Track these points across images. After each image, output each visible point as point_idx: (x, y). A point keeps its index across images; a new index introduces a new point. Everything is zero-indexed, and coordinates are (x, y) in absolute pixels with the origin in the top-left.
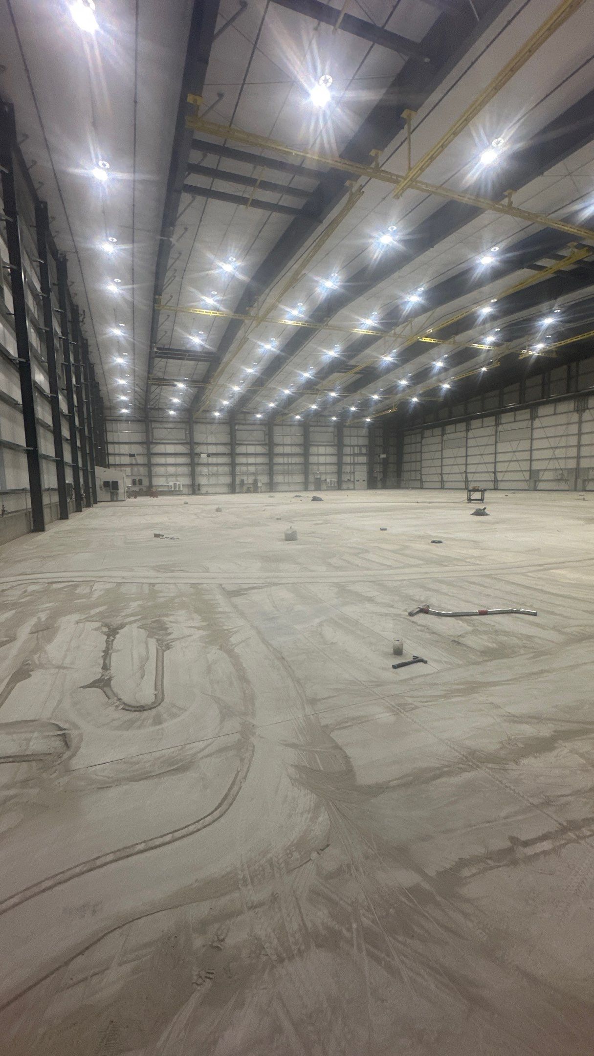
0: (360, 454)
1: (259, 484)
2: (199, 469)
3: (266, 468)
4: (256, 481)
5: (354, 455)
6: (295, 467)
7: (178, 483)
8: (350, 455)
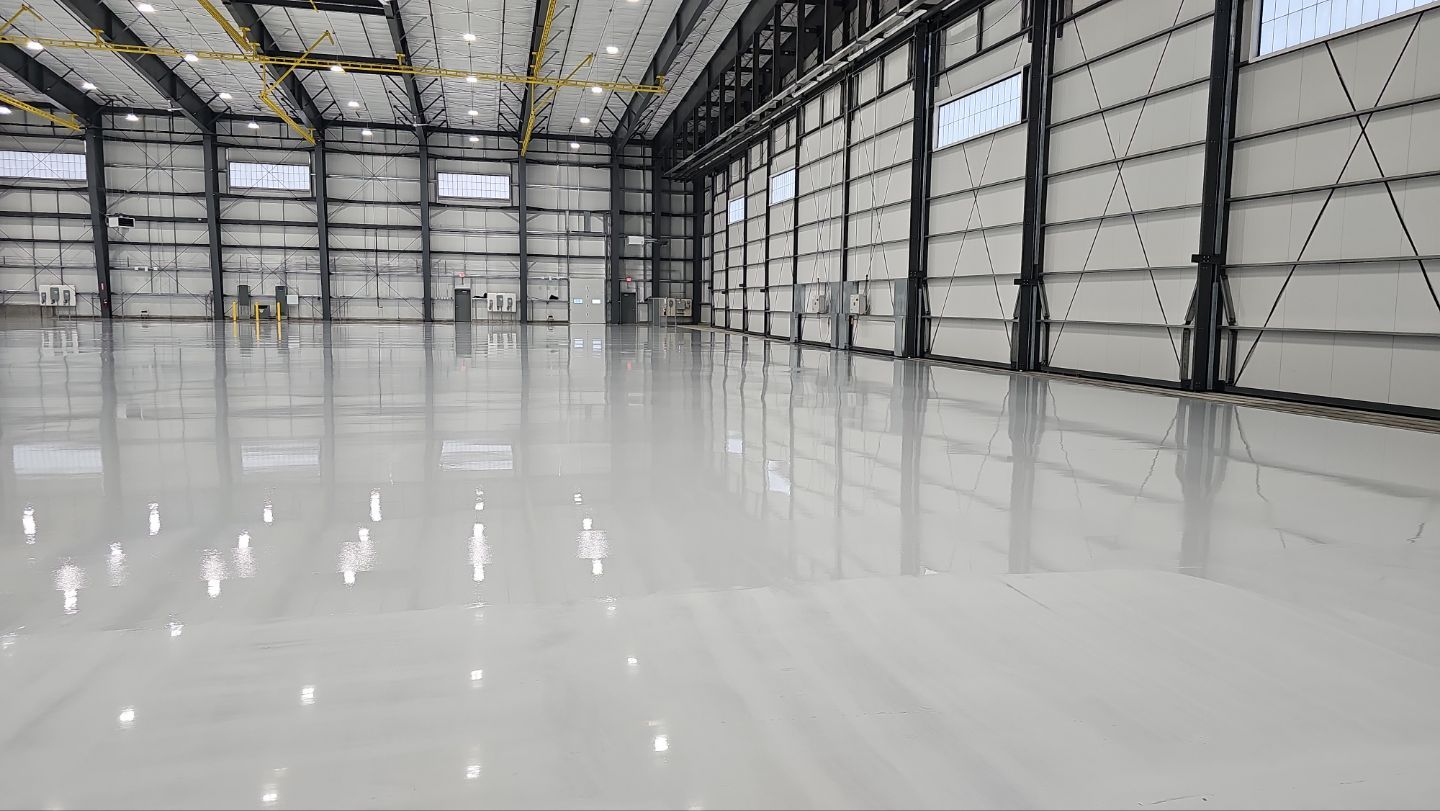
0: (587, 234)
1: (292, 300)
2: (120, 256)
3: (315, 259)
4: (281, 291)
5: (568, 234)
6: (394, 261)
7: (62, 288)
8: (559, 235)
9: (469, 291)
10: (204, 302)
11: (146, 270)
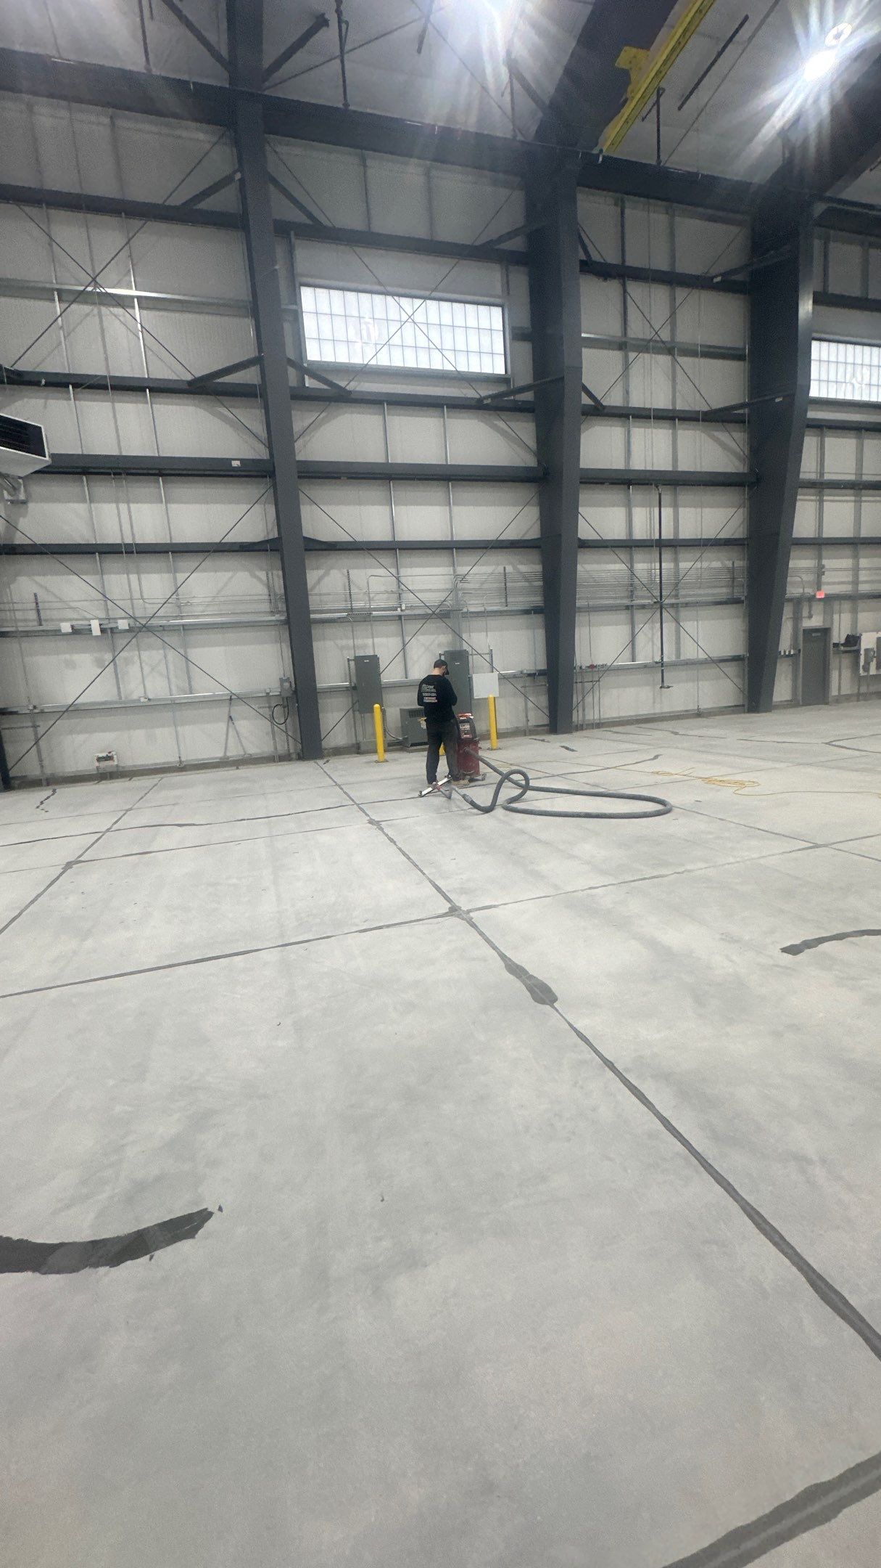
9: (825, 632)
10: (267, 712)
11: (96, 631)
